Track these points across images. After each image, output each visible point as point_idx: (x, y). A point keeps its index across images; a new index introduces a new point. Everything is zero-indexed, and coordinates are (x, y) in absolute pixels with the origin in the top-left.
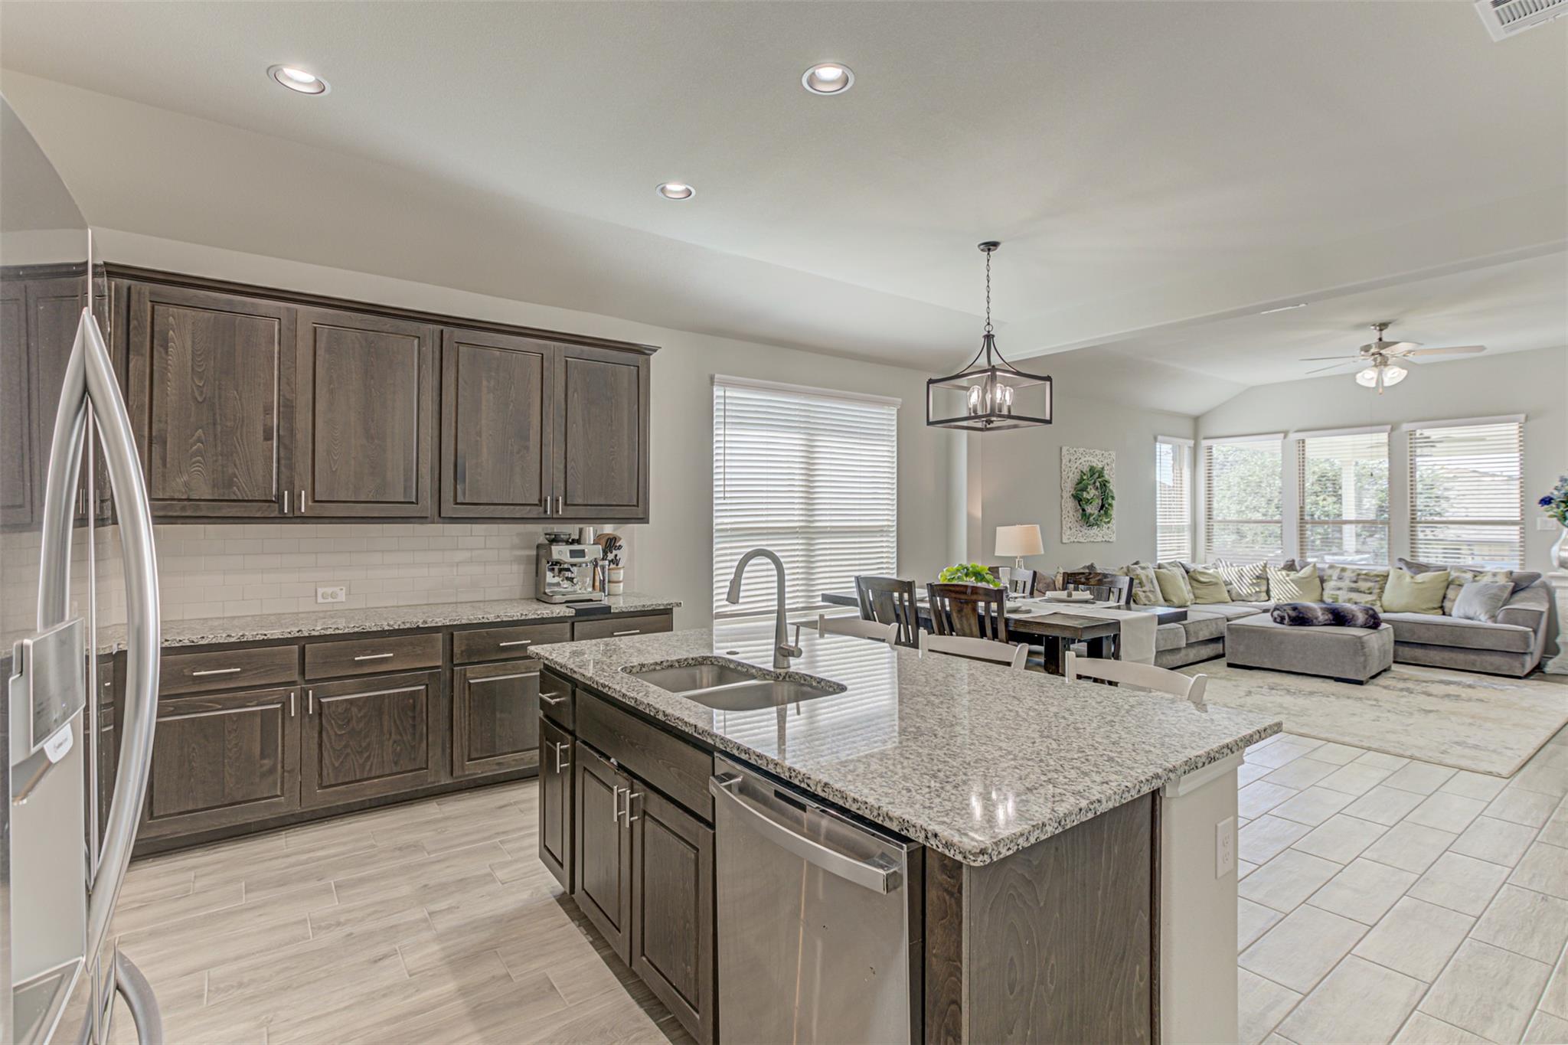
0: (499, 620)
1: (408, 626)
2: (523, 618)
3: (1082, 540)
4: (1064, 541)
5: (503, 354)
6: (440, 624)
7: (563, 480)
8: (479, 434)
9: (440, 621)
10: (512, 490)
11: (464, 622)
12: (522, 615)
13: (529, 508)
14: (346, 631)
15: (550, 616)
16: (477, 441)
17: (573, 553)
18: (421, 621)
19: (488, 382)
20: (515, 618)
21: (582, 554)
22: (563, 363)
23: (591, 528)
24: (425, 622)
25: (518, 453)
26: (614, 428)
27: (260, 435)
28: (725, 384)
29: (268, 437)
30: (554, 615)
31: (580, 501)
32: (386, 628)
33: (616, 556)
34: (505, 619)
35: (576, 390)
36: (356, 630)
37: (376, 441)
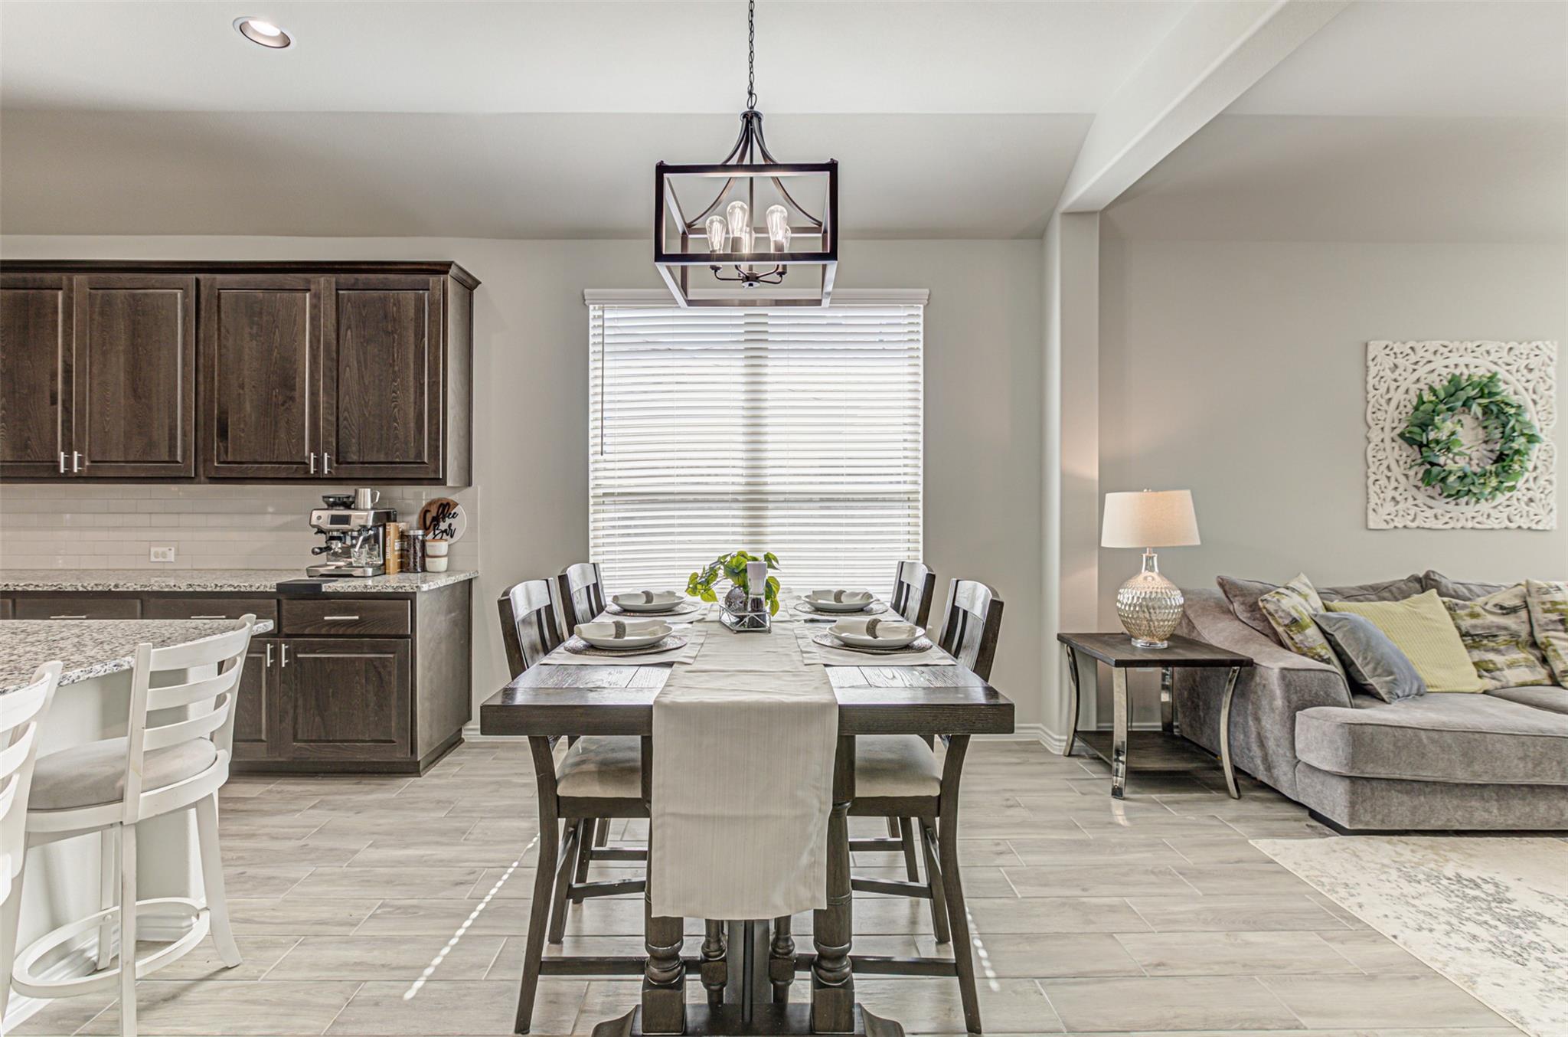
0: (191, 590)
1: (100, 588)
2: (218, 589)
3: (1432, 523)
4: (1372, 525)
5: (267, 295)
6: (131, 589)
7: (334, 434)
8: (242, 386)
9: (132, 587)
10: (276, 447)
11: (155, 588)
12: (216, 585)
13: (295, 466)
14: (45, 589)
15: (249, 590)
16: (239, 394)
17: (335, 520)
18: (113, 584)
19: (251, 328)
20: (209, 589)
21: (346, 520)
22: (334, 298)
23: (369, 490)
24: (116, 586)
25: (283, 405)
26: (396, 368)
27: (48, 401)
28: (605, 302)
29: (54, 402)
30: (253, 589)
31: (355, 458)
32: (81, 589)
33: (450, 525)
34: (199, 589)
35: (349, 327)
36: (54, 588)
37: (143, 400)
